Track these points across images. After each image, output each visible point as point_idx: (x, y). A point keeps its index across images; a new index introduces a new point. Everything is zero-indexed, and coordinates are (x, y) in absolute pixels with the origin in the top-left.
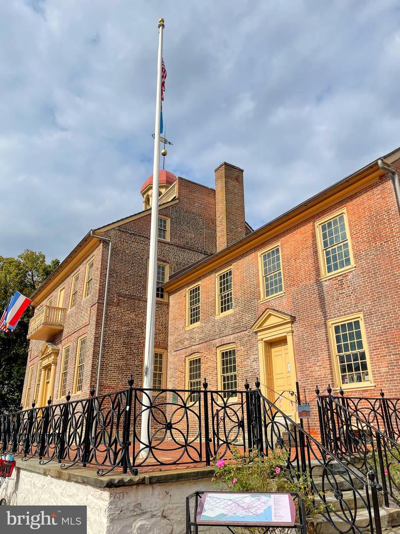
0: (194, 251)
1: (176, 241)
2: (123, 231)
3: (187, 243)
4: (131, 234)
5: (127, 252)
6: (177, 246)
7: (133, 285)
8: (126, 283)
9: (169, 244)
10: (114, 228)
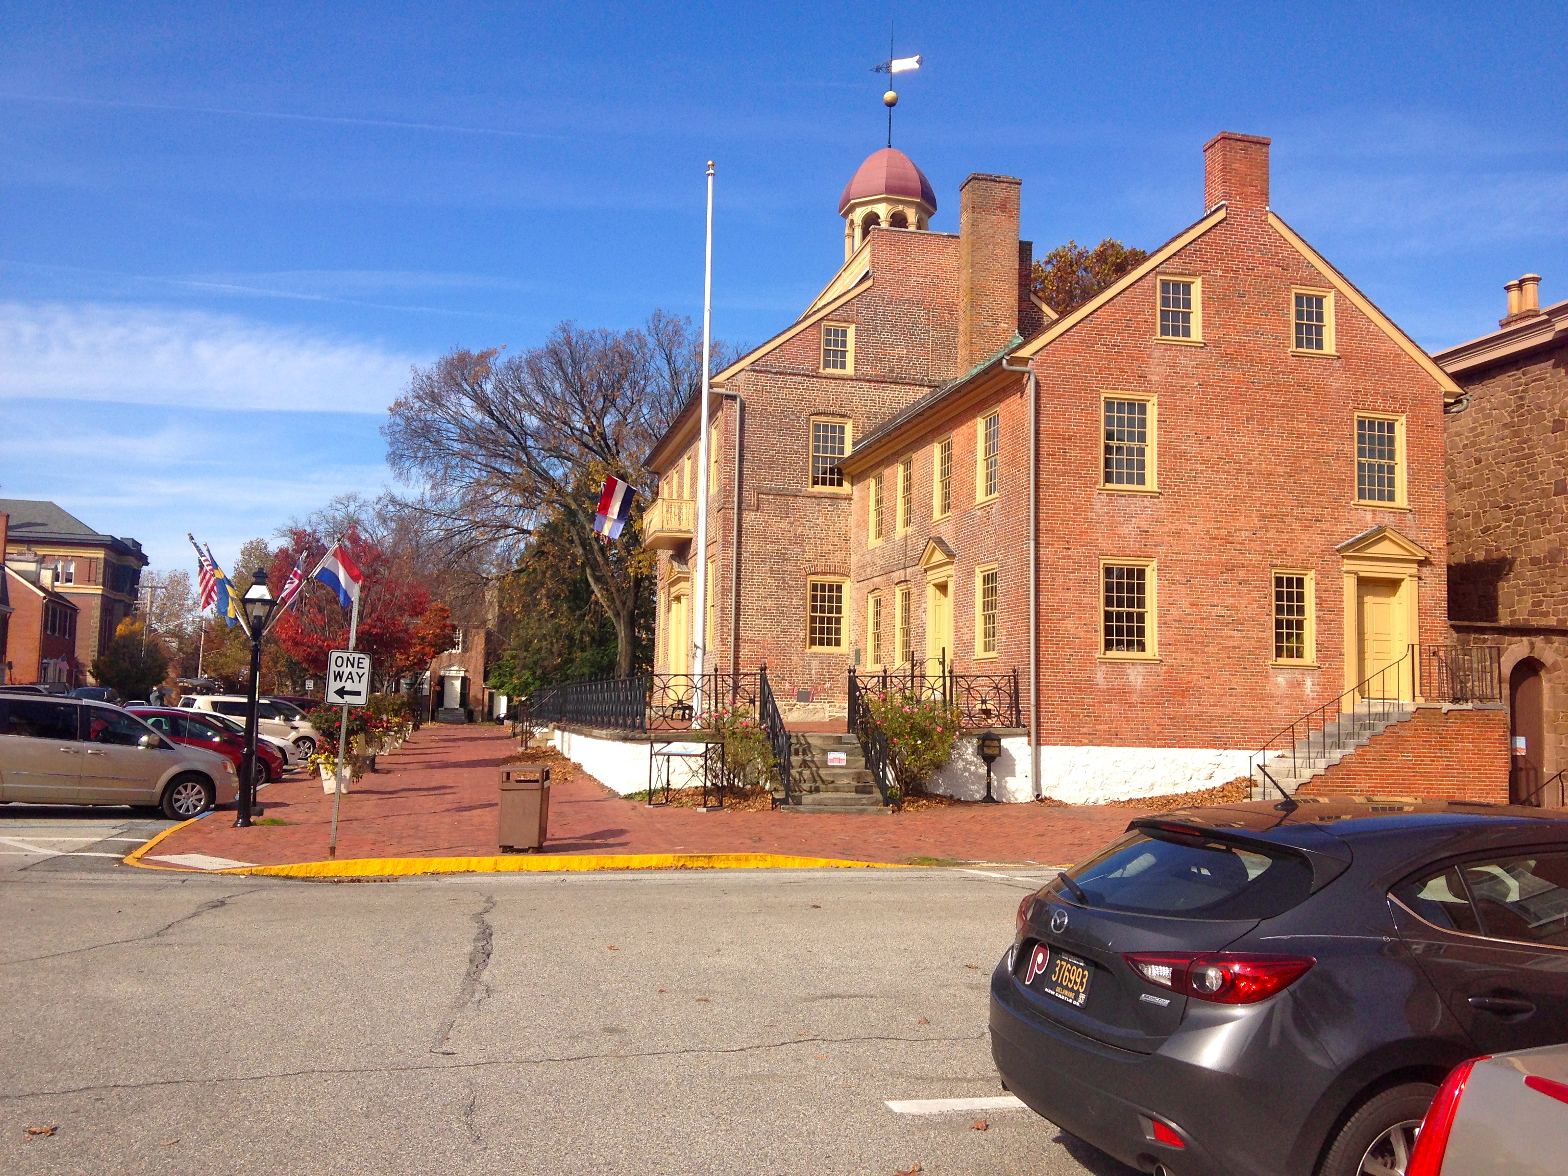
0: (907, 384)
1: (868, 370)
2: (761, 372)
3: (892, 371)
4: (776, 373)
5: (770, 409)
6: (869, 381)
7: (783, 469)
8: (770, 468)
9: (852, 380)
10: (743, 370)
